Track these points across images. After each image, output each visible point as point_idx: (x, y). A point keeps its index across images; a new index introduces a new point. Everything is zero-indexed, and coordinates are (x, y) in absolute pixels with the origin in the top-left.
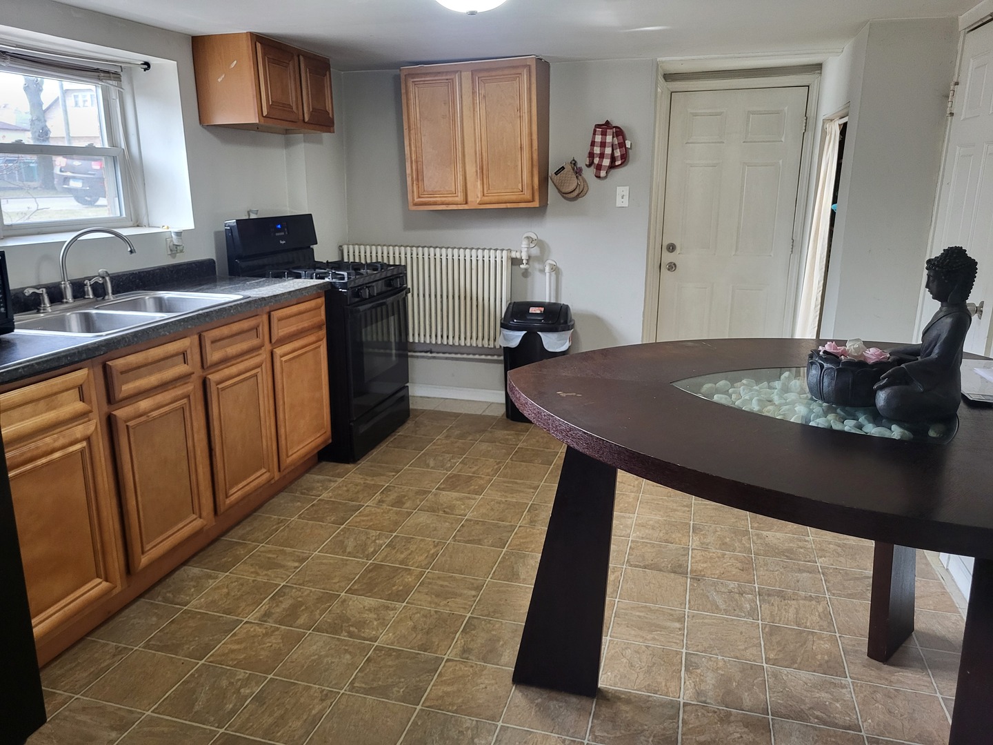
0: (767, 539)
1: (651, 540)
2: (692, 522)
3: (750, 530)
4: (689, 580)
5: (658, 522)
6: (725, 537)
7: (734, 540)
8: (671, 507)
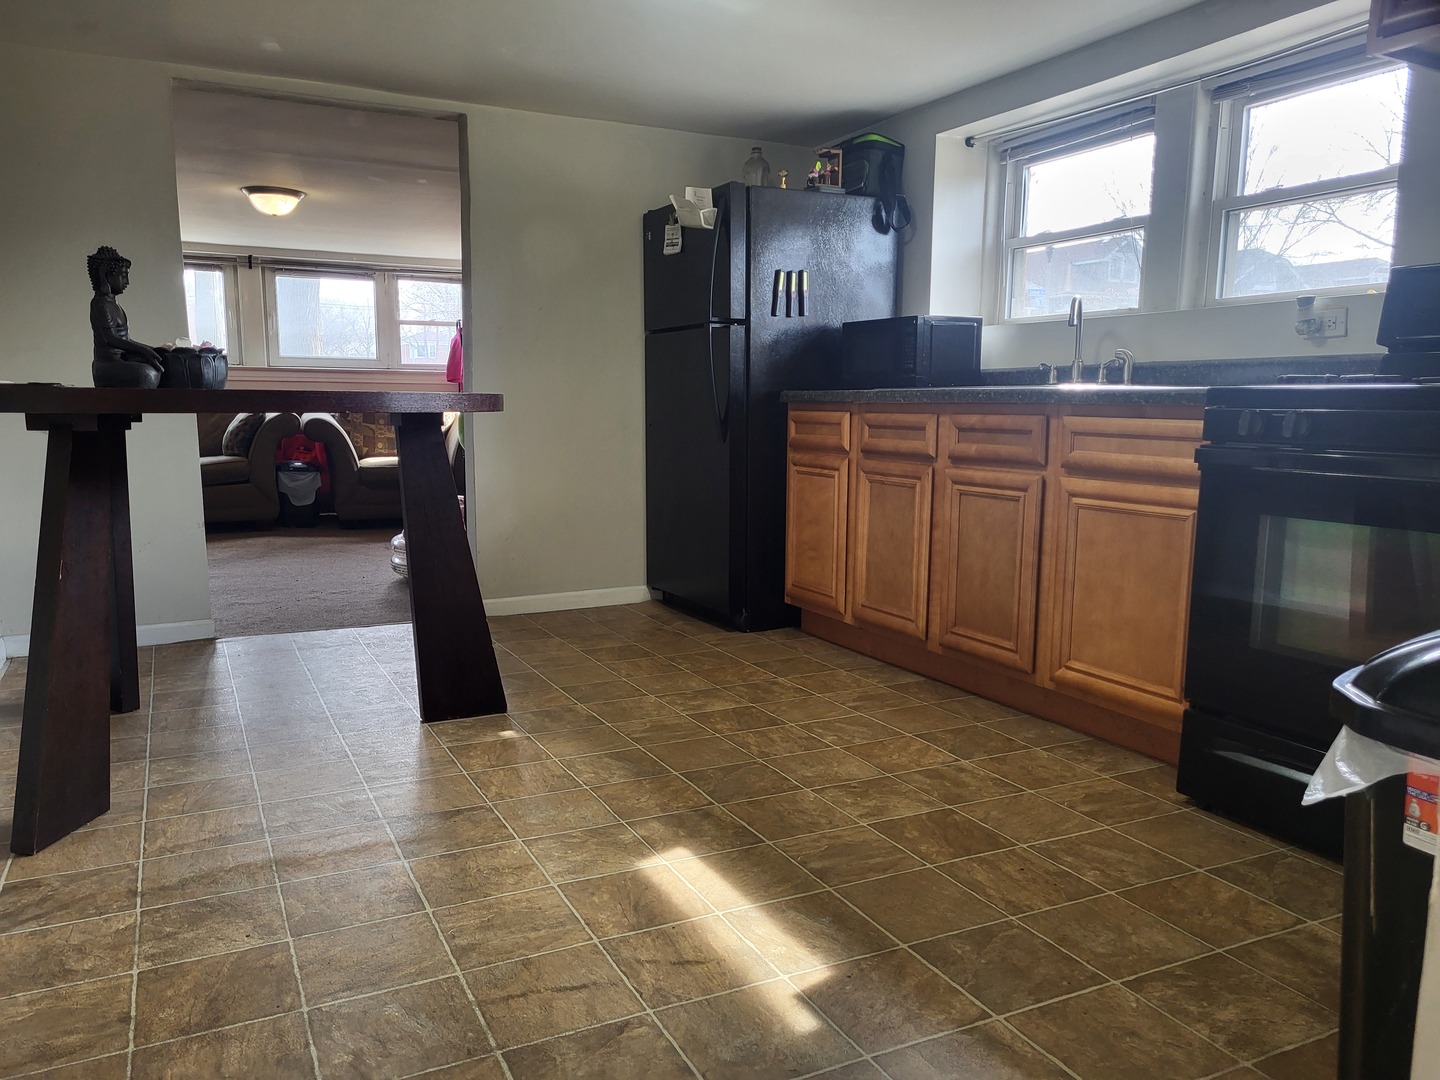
0: (249, 928)
1: (484, 850)
2: (429, 910)
3: (290, 939)
4: (380, 815)
5: (499, 886)
6: (343, 901)
7: (323, 902)
8: (499, 933)
